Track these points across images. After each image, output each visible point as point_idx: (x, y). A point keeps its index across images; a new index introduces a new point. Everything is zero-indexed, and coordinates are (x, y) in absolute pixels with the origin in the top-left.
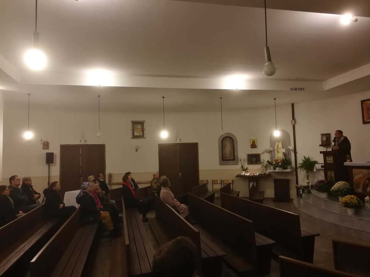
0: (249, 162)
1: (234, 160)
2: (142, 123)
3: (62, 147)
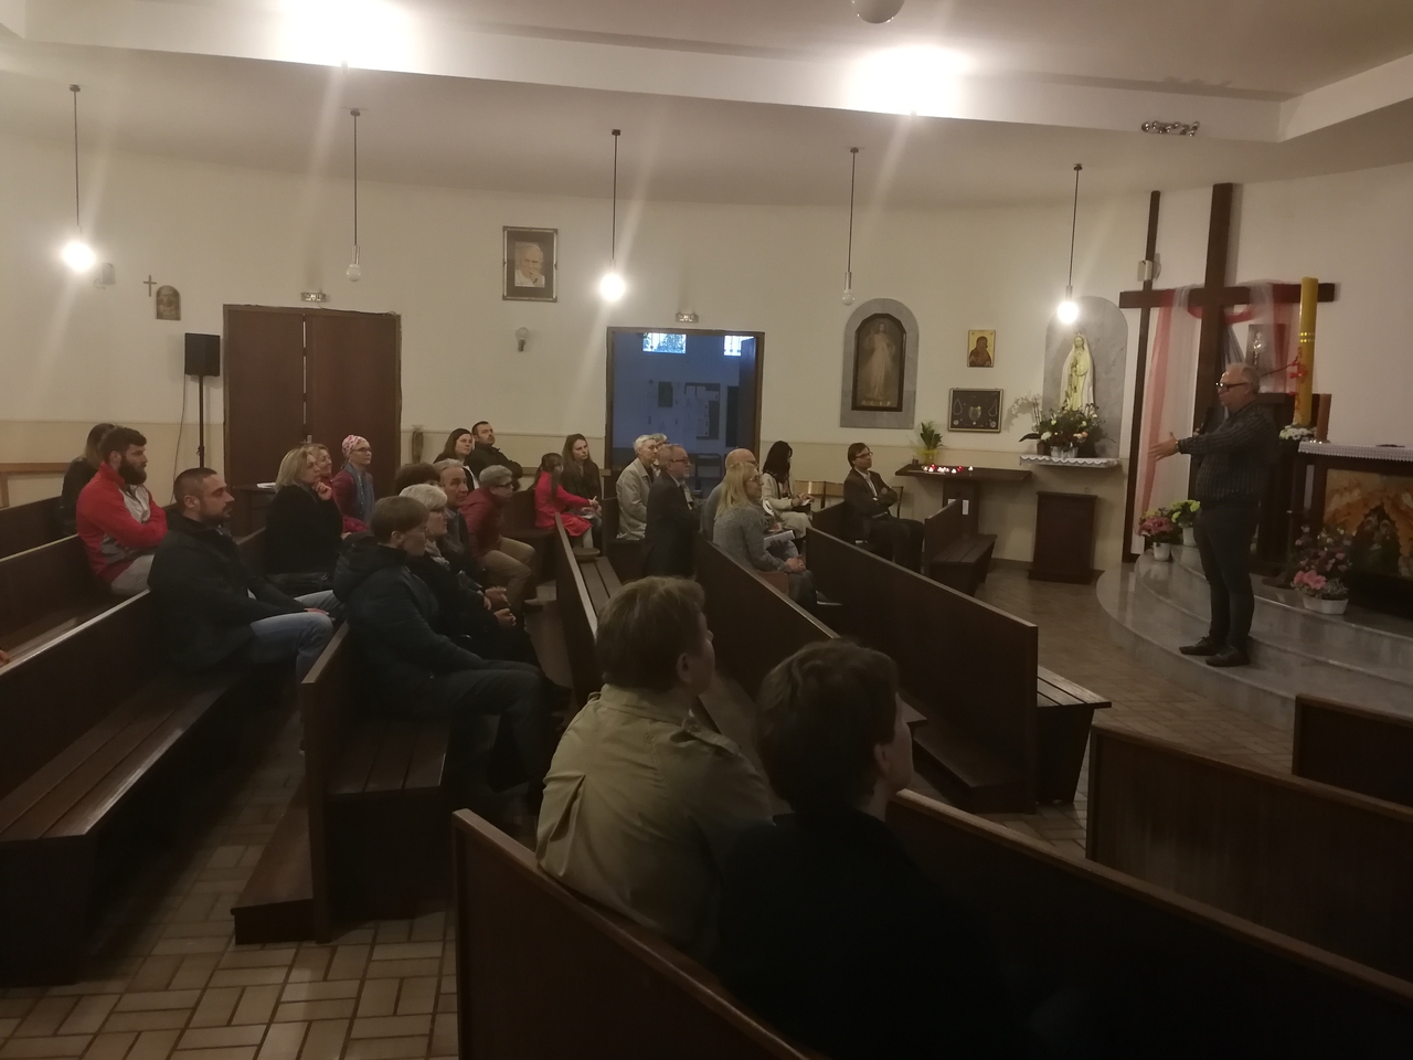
0: (956, 423)
1: (899, 408)
2: (544, 239)
3: (233, 314)
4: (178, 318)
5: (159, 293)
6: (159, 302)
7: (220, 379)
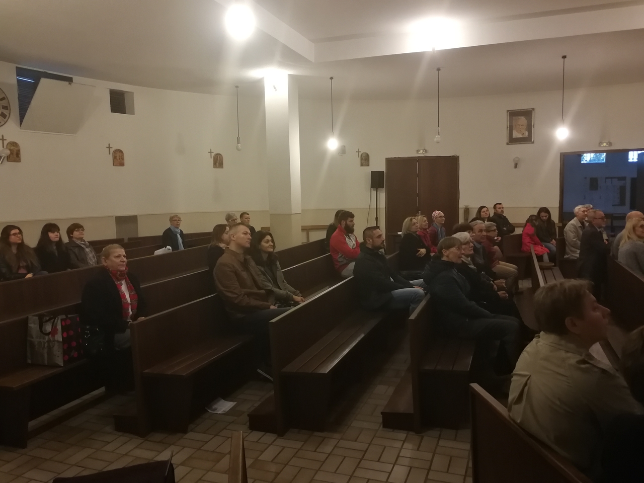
3: (390, 162)
4: (368, 165)
5: (361, 156)
6: (362, 159)
7: (384, 190)
